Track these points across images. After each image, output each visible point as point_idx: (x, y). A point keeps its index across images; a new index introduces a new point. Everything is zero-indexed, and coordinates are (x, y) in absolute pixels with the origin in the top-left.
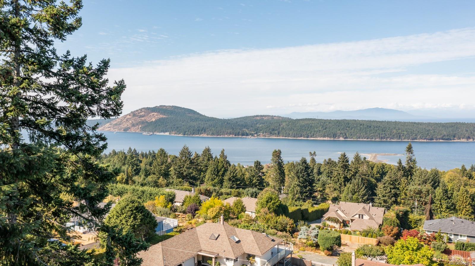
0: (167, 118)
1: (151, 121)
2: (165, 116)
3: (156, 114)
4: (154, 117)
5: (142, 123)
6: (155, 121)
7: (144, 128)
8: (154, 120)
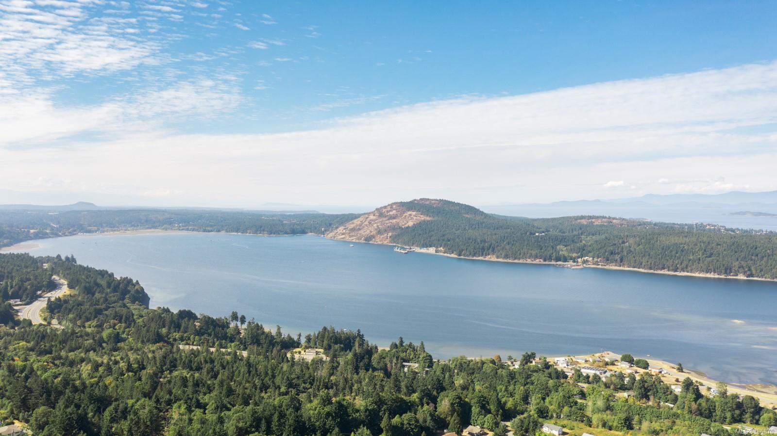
0: (432, 222)
1: (407, 225)
2: (428, 218)
3: (414, 213)
4: (411, 219)
5: (393, 228)
6: (413, 226)
7: (395, 238)
8: (411, 224)
